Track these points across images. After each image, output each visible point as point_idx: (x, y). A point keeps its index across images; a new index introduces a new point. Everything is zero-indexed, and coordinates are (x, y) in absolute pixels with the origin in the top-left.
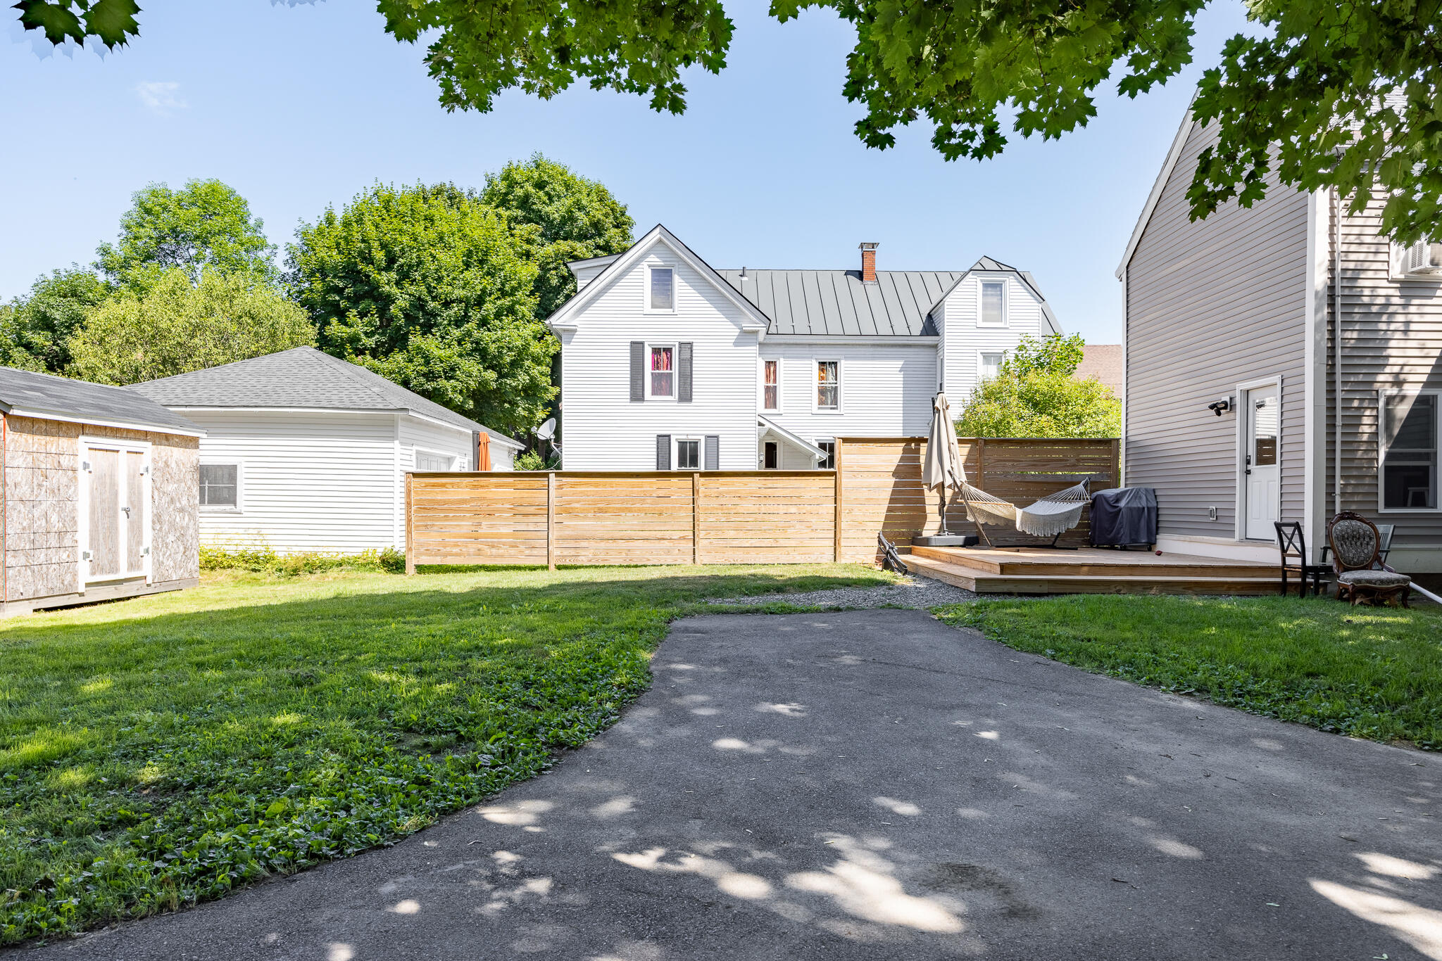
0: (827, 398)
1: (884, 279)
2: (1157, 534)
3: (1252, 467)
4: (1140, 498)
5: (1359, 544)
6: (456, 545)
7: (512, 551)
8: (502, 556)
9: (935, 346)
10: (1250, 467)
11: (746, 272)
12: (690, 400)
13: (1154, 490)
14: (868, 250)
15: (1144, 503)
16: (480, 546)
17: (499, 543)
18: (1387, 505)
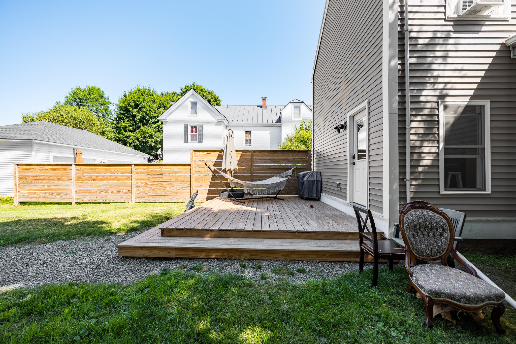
0: (248, 142)
1: (269, 108)
2: (321, 192)
3: (356, 161)
4: (314, 176)
5: (431, 234)
6: (35, 194)
7: (58, 197)
8: (54, 198)
9: (281, 126)
10: (355, 161)
11: (229, 106)
12: (202, 142)
13: (320, 173)
14: (264, 99)
15: (315, 179)
16: (45, 194)
17: (52, 193)
18: (446, 188)
